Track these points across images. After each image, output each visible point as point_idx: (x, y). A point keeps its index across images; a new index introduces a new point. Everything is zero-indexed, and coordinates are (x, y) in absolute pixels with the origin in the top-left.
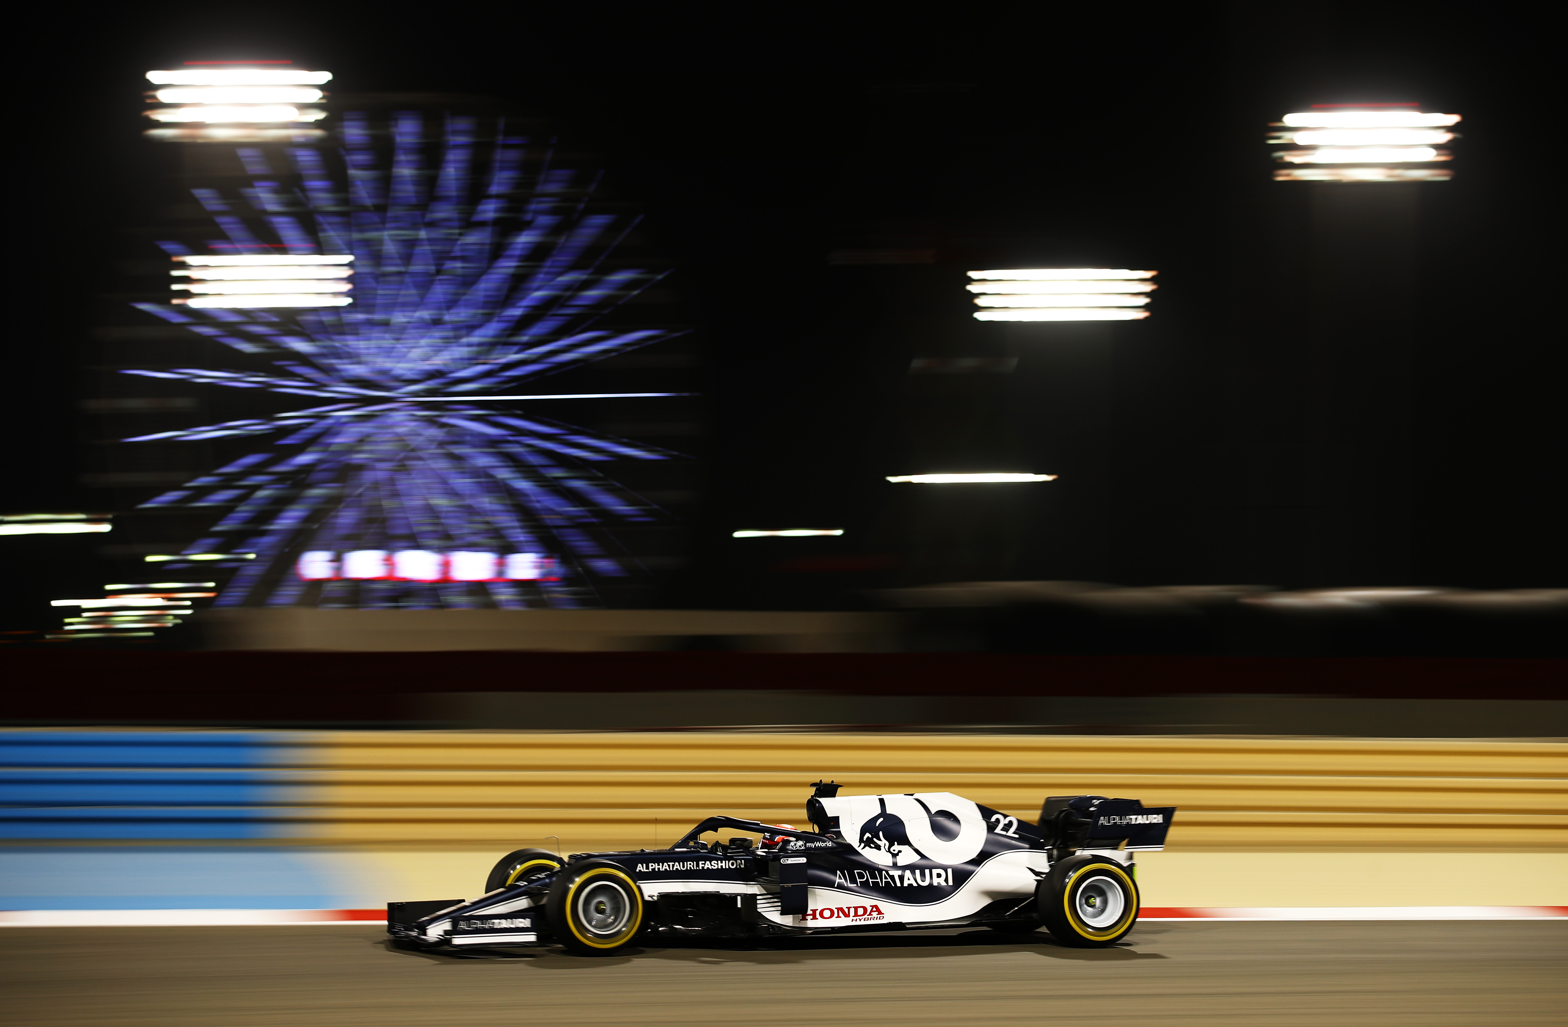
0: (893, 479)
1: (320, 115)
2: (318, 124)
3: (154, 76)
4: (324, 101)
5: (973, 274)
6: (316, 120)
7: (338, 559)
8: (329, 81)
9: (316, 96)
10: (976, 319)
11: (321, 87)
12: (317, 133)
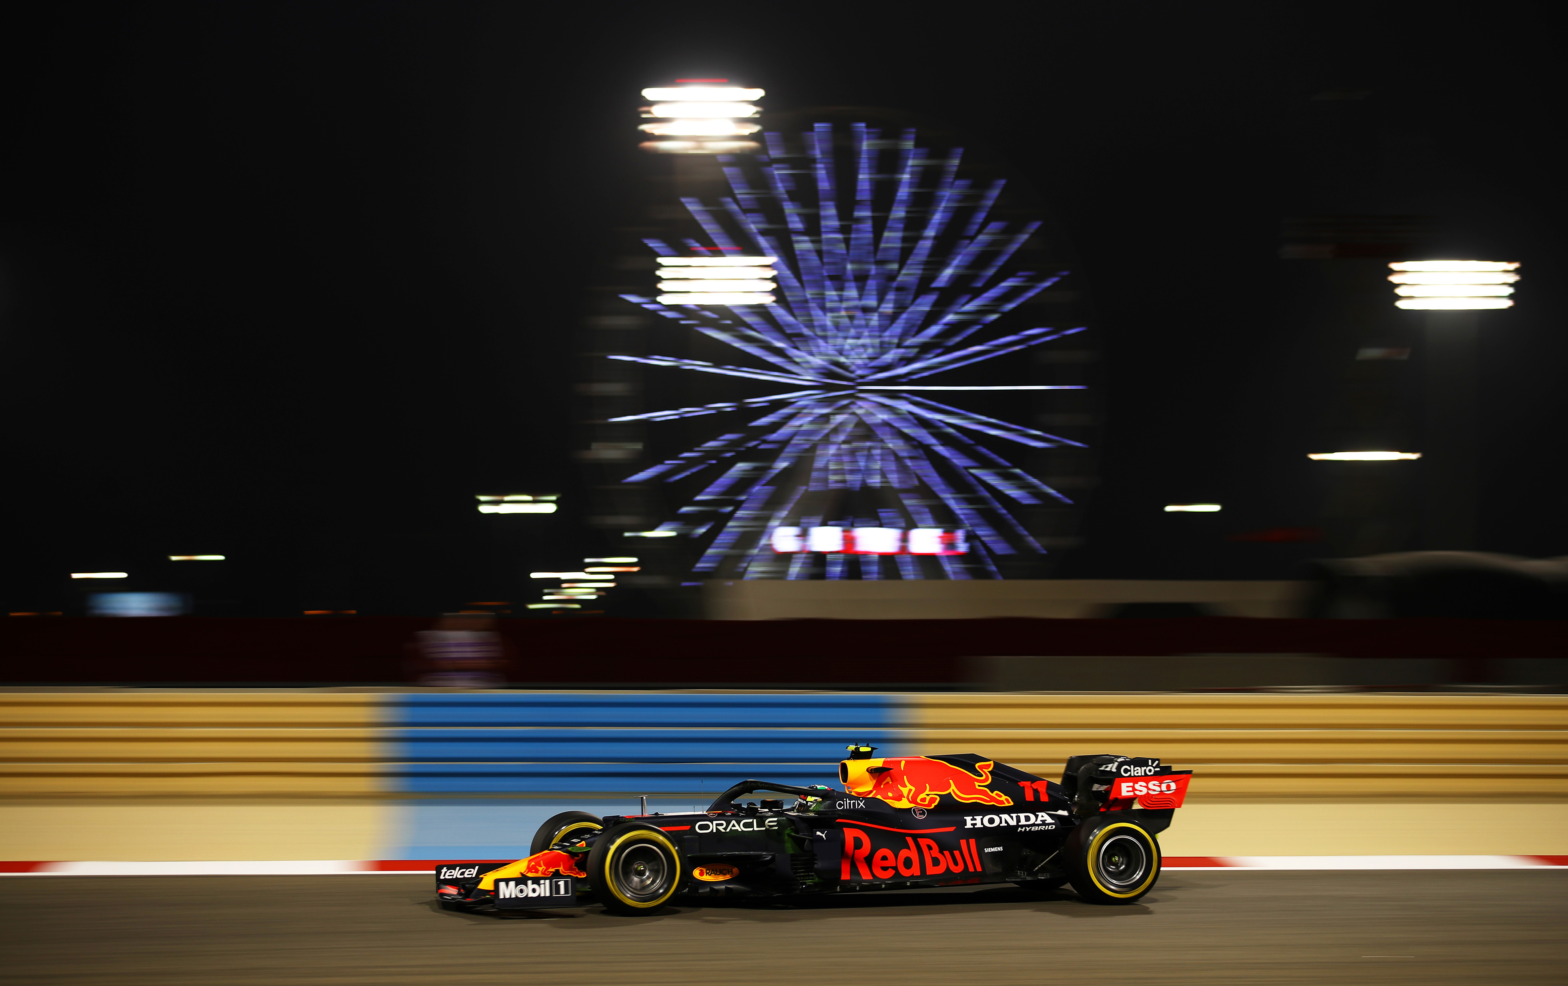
0: (1314, 457)
1: (755, 129)
2: (752, 137)
3: (648, 93)
4: (757, 116)
5: (1394, 266)
6: (750, 133)
7: (804, 535)
8: (762, 97)
9: (751, 111)
10: (1397, 308)
11: (755, 103)
12: (752, 144)
